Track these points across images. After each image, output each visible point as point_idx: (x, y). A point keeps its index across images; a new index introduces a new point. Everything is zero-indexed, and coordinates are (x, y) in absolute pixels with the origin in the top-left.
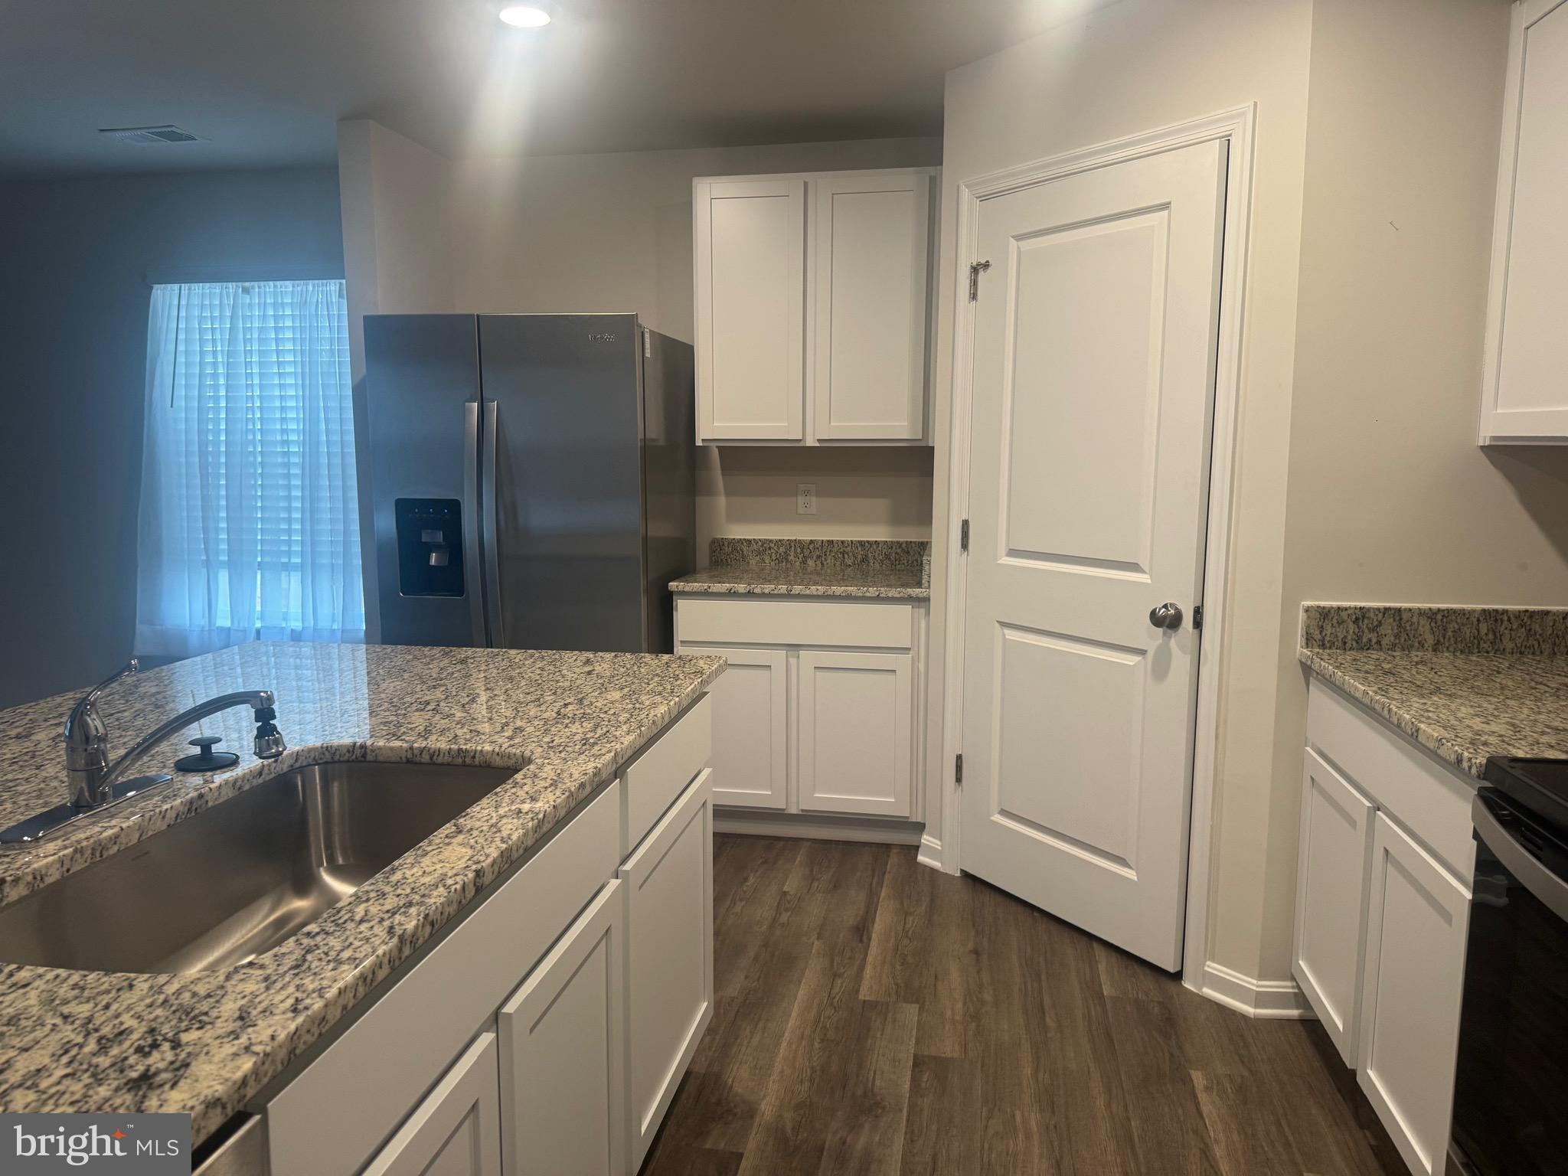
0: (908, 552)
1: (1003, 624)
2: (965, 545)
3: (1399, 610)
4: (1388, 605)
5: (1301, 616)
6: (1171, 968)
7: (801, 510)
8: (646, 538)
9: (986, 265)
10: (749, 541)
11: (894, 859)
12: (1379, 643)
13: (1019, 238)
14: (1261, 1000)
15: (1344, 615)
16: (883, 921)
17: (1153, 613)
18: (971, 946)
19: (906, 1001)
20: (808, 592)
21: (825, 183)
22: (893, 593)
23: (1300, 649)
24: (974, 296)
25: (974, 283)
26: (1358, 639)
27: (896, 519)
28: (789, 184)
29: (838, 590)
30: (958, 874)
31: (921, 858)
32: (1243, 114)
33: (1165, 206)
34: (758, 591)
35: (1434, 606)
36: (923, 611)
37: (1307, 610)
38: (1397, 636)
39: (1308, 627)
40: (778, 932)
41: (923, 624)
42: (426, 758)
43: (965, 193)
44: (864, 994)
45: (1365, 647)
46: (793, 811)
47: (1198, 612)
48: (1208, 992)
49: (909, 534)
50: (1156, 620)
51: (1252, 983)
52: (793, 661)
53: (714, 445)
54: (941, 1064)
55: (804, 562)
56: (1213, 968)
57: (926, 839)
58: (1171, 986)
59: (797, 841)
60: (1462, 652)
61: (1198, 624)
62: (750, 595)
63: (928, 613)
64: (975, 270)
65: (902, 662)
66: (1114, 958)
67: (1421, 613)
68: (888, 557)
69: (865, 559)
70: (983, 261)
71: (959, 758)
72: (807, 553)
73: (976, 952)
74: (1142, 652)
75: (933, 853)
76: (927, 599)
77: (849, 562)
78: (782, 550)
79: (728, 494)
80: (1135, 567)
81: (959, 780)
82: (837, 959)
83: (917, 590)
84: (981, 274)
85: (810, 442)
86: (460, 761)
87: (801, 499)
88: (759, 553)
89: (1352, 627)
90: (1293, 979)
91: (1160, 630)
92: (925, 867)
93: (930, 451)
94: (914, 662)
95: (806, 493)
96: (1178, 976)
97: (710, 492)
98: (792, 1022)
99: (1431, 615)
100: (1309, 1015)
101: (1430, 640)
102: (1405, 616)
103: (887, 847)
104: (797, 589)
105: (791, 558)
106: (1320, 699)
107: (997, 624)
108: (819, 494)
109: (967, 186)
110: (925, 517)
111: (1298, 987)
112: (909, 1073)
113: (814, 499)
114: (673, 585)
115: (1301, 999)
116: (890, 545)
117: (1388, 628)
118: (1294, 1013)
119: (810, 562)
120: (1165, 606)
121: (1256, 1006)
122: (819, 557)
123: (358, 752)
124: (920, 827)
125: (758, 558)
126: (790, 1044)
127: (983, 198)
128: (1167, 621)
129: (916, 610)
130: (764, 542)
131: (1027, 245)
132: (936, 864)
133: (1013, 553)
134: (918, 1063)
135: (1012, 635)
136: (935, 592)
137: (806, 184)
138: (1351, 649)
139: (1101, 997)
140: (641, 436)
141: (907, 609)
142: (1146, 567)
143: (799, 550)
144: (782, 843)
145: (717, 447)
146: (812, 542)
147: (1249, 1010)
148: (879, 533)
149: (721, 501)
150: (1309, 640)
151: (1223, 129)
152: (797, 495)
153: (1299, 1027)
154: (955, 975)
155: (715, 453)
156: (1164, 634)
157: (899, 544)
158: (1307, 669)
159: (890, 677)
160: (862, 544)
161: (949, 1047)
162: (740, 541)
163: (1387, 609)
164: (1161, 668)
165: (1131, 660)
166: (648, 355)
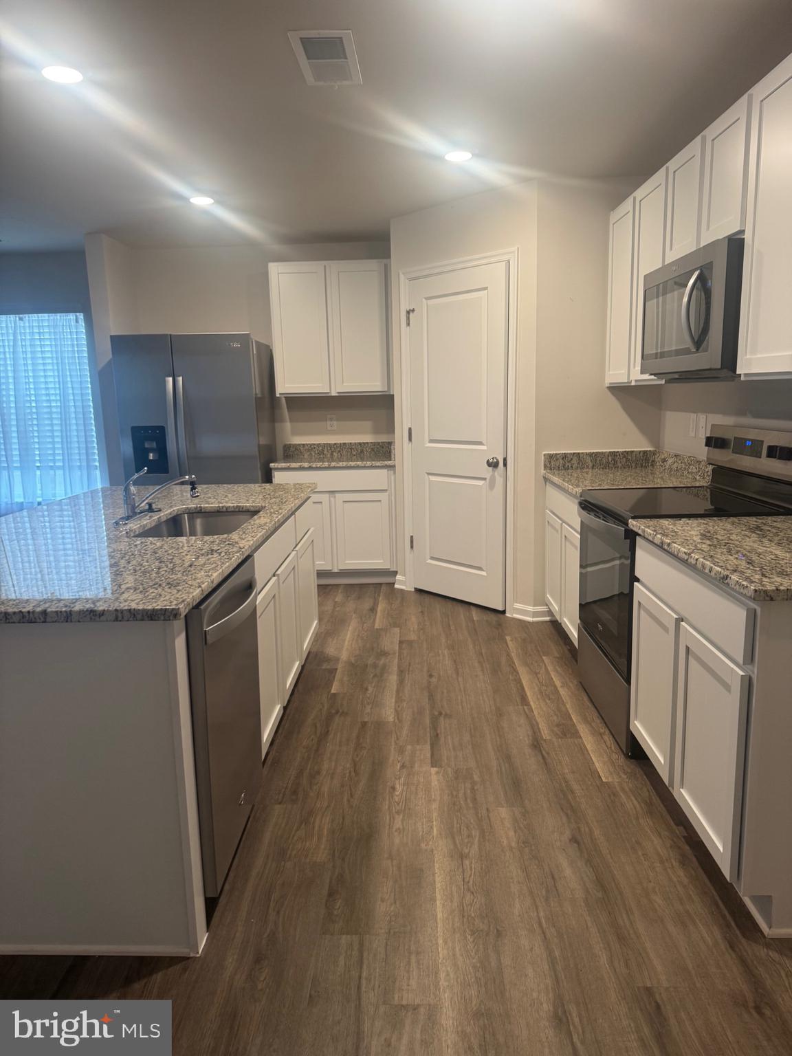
0: (383, 447)
1: (429, 474)
2: (410, 439)
3: (579, 453)
4: (575, 452)
5: (543, 458)
6: (501, 609)
7: (329, 428)
8: (259, 445)
9: (413, 310)
10: (304, 445)
11: (384, 588)
12: (572, 467)
13: (427, 299)
14: (535, 614)
15: (558, 456)
16: (380, 608)
17: (488, 461)
18: (420, 610)
19: (394, 627)
20: (338, 465)
21: (334, 266)
22: (378, 464)
23: (543, 471)
24: (408, 324)
25: (408, 318)
26: (564, 466)
27: (376, 431)
28: (317, 266)
29: (352, 464)
30: (413, 590)
31: (396, 586)
32: (514, 252)
33: (486, 289)
34: (314, 466)
35: (592, 451)
36: (392, 472)
37: (544, 455)
38: (578, 464)
39: (545, 462)
40: (336, 613)
41: (393, 478)
42: (224, 509)
43: (402, 276)
44: (377, 626)
45: (567, 469)
46: (336, 570)
47: (505, 460)
48: (516, 616)
49: (383, 438)
50: (489, 464)
51: (531, 609)
52: (332, 499)
53: (283, 396)
54: (410, 643)
55: (332, 454)
56: (517, 606)
57: (398, 577)
58: (501, 616)
59: (337, 586)
60: (603, 468)
61: (505, 465)
62: (310, 468)
63: (395, 473)
64: (408, 312)
65: (383, 497)
66: (479, 610)
67: (587, 454)
68: (373, 450)
69: (362, 451)
70: (412, 309)
71: (412, 537)
72: (333, 449)
73: (422, 612)
74: (485, 479)
75: (402, 583)
76: (394, 466)
77: (355, 453)
78: (320, 448)
79: (291, 421)
80: (480, 443)
81: (412, 547)
82: (363, 619)
83: (389, 462)
84: (411, 314)
85: (334, 394)
86: (237, 510)
87: (328, 423)
88: (309, 450)
89: (561, 461)
90: (547, 605)
91: (491, 468)
92: (398, 589)
93: (392, 396)
94: (390, 496)
95: (331, 420)
96: (504, 612)
97: (282, 421)
98: (348, 636)
99: (591, 455)
100: (553, 619)
101: (591, 465)
102: (581, 456)
103: (381, 584)
104: (333, 464)
105: (325, 452)
106: (550, 490)
107: (426, 475)
108: (338, 420)
109: (403, 273)
110: (390, 428)
111: (549, 608)
112: (397, 646)
113: (335, 422)
114: (272, 465)
115: (550, 613)
116: (374, 444)
117: (575, 461)
118: (548, 619)
119: (335, 454)
120: (493, 458)
121: (533, 617)
122: (339, 451)
123: (199, 509)
124: (395, 573)
125: (308, 453)
126: (349, 641)
127: (410, 280)
128: (493, 465)
129: (389, 472)
130: (311, 445)
131: (431, 302)
132: (403, 587)
133: (431, 441)
134: (401, 642)
135: (433, 478)
136: (397, 463)
137: (325, 267)
138: (562, 470)
139: (473, 621)
140: (254, 393)
141: (385, 471)
142: (484, 442)
143: (329, 448)
144: (330, 587)
145: (285, 397)
146: (335, 444)
147: (530, 619)
148: (368, 438)
149: (288, 425)
150: (545, 467)
151: (506, 257)
152: (326, 420)
153: (549, 623)
154: (414, 619)
155: (284, 401)
156: (493, 470)
157: (379, 443)
158: (546, 479)
159: (379, 503)
160: (360, 444)
161: (413, 637)
162: (299, 445)
163: (574, 453)
164: (492, 485)
165: (481, 483)
166: (255, 352)
